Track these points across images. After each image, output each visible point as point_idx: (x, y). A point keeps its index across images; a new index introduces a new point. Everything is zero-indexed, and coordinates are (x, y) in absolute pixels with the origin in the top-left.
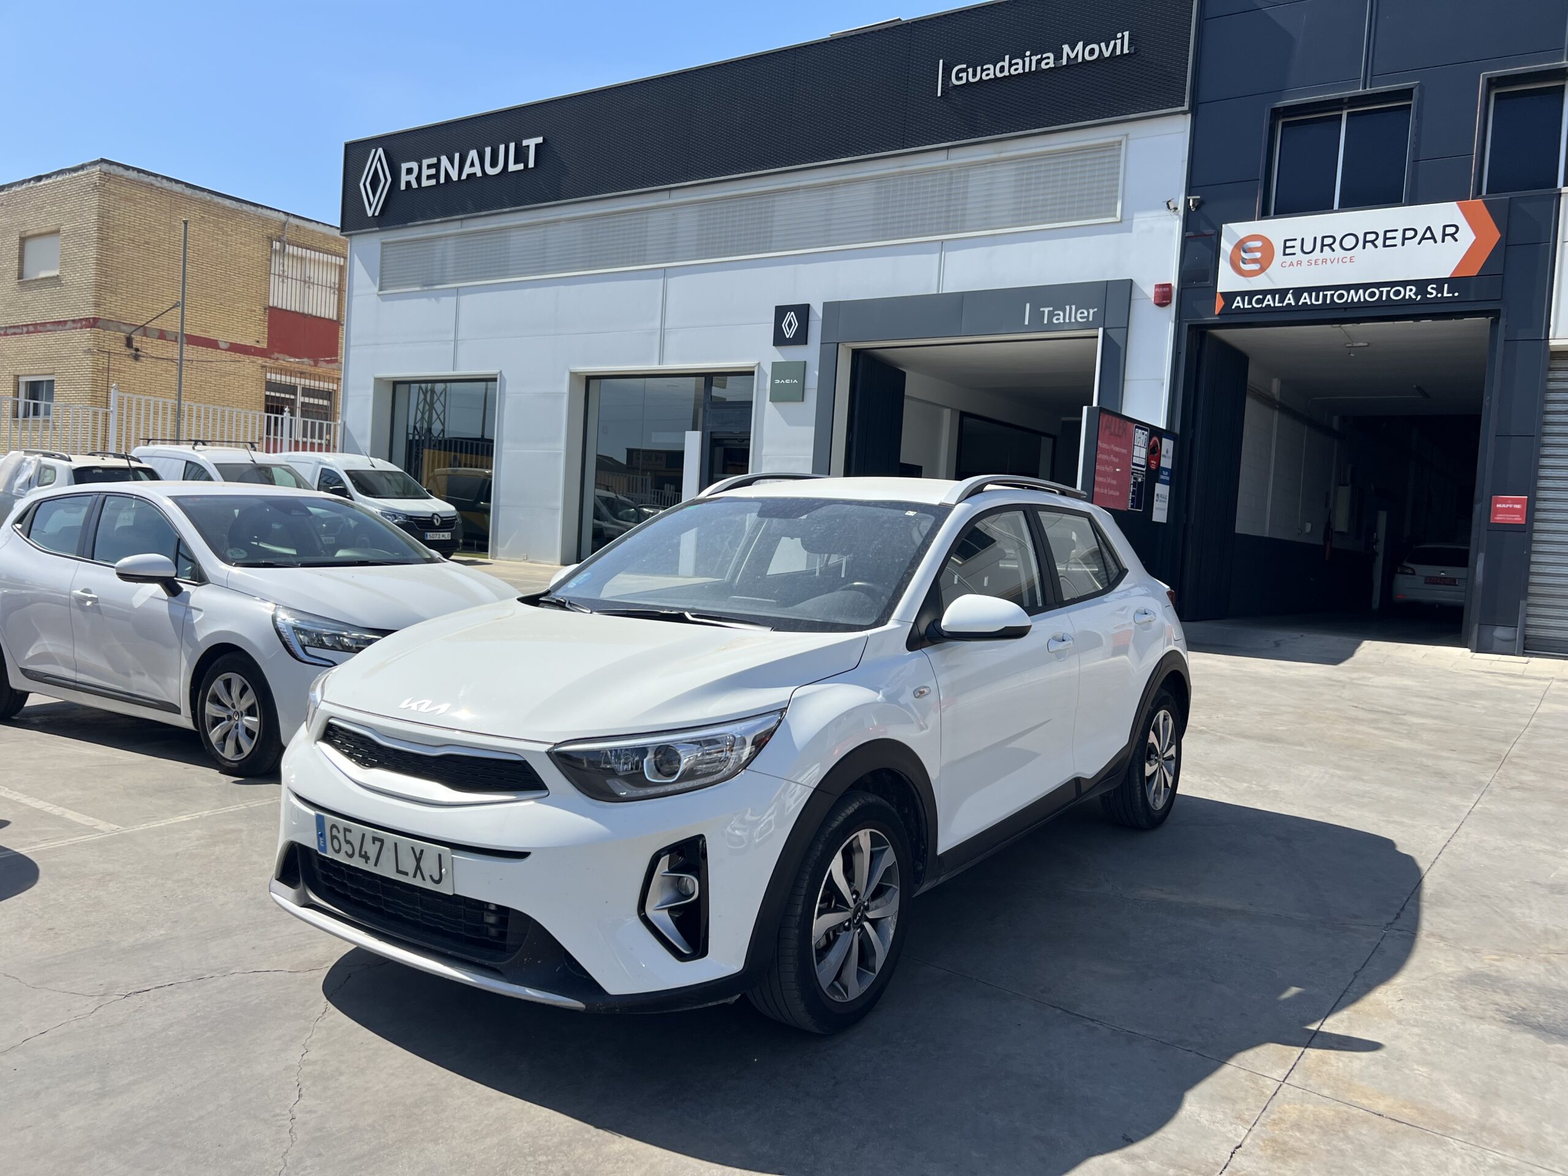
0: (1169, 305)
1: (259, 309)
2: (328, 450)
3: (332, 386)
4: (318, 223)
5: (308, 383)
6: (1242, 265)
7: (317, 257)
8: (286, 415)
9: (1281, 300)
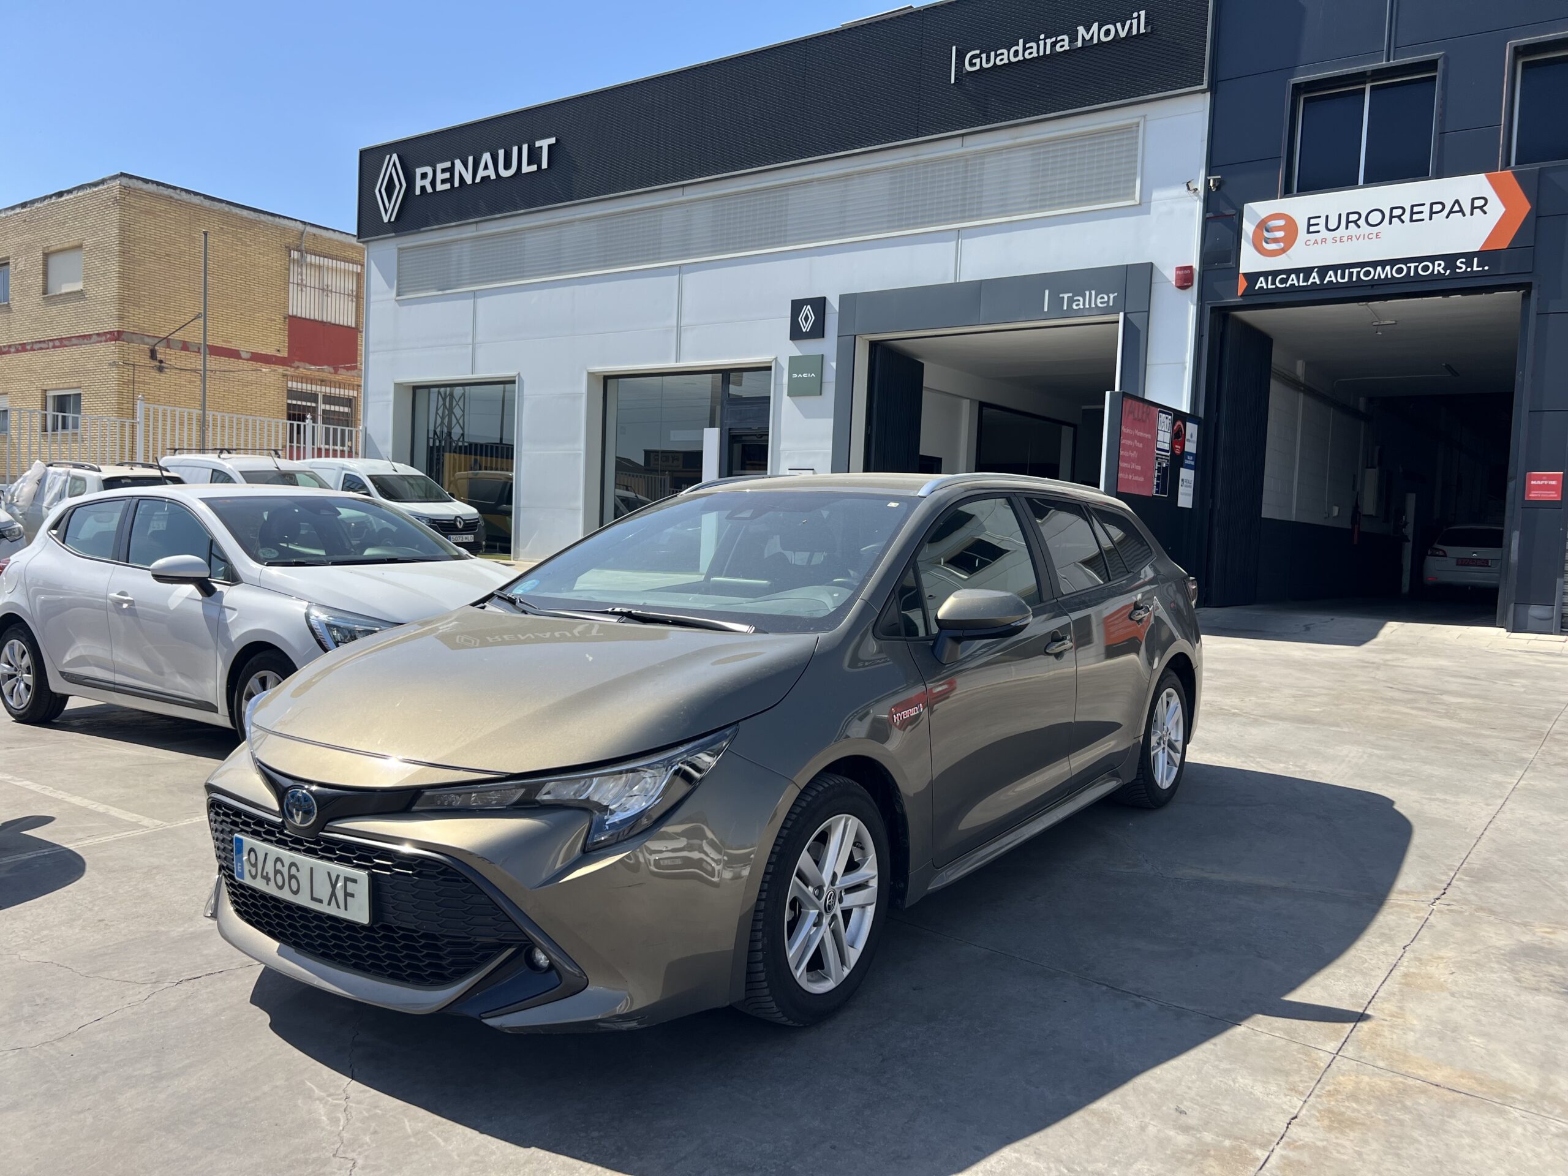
0: (1190, 289)
1: (279, 318)
2: (350, 456)
3: (352, 393)
4: (334, 231)
5: (328, 390)
6: (1265, 244)
7: (334, 265)
8: (309, 422)
9: (1306, 279)
